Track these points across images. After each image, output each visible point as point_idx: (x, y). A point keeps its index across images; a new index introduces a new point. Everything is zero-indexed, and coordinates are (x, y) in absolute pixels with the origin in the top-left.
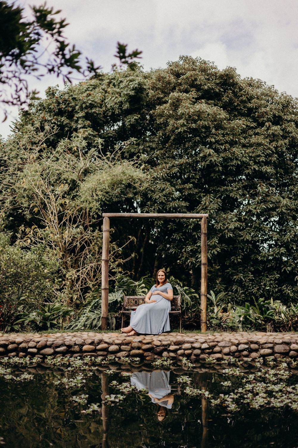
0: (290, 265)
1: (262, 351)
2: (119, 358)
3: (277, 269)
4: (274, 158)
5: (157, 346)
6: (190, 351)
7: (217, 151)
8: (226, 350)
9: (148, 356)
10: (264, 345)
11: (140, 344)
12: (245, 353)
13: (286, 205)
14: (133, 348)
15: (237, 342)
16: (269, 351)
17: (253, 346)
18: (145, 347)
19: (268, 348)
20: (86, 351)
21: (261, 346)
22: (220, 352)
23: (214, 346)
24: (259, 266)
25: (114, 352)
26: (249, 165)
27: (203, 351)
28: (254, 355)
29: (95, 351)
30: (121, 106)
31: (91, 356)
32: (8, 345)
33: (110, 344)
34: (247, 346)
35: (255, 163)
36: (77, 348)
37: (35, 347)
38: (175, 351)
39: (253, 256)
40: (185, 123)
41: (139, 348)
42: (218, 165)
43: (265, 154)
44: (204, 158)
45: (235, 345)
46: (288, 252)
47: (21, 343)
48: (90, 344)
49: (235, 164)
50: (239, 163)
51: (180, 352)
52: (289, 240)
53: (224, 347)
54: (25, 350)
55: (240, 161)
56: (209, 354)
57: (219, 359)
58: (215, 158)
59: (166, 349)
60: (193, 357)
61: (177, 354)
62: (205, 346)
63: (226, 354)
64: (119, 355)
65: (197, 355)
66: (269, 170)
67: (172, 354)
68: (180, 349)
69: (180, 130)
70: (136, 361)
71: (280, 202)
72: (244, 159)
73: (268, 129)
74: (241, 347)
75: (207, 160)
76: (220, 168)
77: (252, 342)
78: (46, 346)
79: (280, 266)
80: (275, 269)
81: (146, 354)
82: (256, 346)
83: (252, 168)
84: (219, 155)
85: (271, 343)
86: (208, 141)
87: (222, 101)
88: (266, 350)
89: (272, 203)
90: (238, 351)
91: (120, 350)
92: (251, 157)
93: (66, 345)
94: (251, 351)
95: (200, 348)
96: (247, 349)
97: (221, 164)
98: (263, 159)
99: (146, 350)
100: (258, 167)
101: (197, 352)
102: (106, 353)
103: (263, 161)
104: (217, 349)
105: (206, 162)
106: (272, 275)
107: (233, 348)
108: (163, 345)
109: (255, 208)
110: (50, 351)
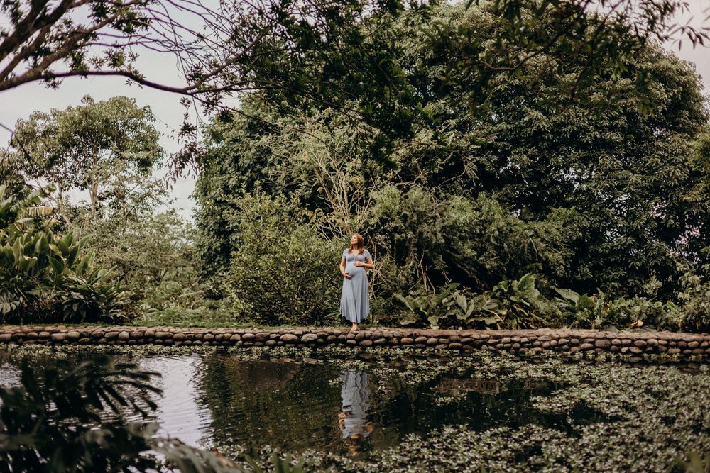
0: (640, 260)
1: (583, 346)
2: (439, 350)
3: (624, 264)
4: (622, 121)
5: (476, 339)
6: (509, 345)
7: (546, 113)
8: (546, 344)
9: (467, 349)
10: (585, 340)
11: (459, 338)
12: (565, 347)
13: (636, 183)
14: (452, 341)
15: (557, 336)
16: (590, 345)
17: (573, 340)
18: (463, 340)
19: (589, 342)
20: (404, 344)
21: (582, 340)
22: (540, 346)
23: (534, 340)
24: (600, 260)
25: (433, 345)
26: (589, 131)
27: (522, 344)
28: (574, 349)
29: (414, 343)
30: (423, 55)
31: (410, 348)
32: (327, 336)
33: (428, 337)
34: (567, 341)
35: (596, 128)
36: (395, 340)
37: (354, 339)
38: (494, 345)
39: (592, 247)
40: (506, 79)
41: (458, 341)
42: (548, 132)
43: (609, 117)
44: (530, 123)
45: (555, 339)
46: (638, 243)
47: (340, 334)
48: (408, 337)
49: (570, 130)
50: (575, 129)
51: (499, 345)
52: (639, 227)
53: (544, 341)
54: (344, 341)
55: (576, 126)
56: (529, 348)
57: (538, 353)
58: (544, 123)
59: (485, 343)
60: (512, 350)
61: (495, 347)
62: (524, 340)
63: (546, 348)
64: (438, 347)
65: (516, 349)
66: (614, 138)
67: (491, 348)
68: (499, 342)
69: (499, 87)
70: (455, 353)
71: (628, 178)
72: (582, 124)
73: (615, 83)
74: (562, 341)
75: (534, 126)
76: (551, 136)
77: (573, 337)
78: (365, 338)
79: (627, 260)
80: (620, 265)
81: (464, 347)
82: (577, 341)
83: (592, 136)
84: (549, 119)
85: (592, 338)
86: (535, 101)
87: (554, 47)
88: (587, 344)
89: (617, 179)
90: (558, 345)
91: (439, 343)
92: (591, 120)
93: (384, 337)
94: (571, 345)
95: (519, 342)
96: (568, 343)
97: (552, 131)
98: (606, 123)
99: (464, 343)
100: (600, 133)
101: (517, 345)
102: (424, 346)
103: (606, 126)
104: (537, 343)
105: (532, 128)
106: (616, 271)
107: (553, 342)
108: (483, 339)
109: (595, 187)
110: (369, 342)
